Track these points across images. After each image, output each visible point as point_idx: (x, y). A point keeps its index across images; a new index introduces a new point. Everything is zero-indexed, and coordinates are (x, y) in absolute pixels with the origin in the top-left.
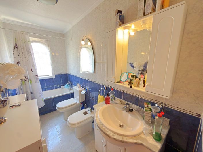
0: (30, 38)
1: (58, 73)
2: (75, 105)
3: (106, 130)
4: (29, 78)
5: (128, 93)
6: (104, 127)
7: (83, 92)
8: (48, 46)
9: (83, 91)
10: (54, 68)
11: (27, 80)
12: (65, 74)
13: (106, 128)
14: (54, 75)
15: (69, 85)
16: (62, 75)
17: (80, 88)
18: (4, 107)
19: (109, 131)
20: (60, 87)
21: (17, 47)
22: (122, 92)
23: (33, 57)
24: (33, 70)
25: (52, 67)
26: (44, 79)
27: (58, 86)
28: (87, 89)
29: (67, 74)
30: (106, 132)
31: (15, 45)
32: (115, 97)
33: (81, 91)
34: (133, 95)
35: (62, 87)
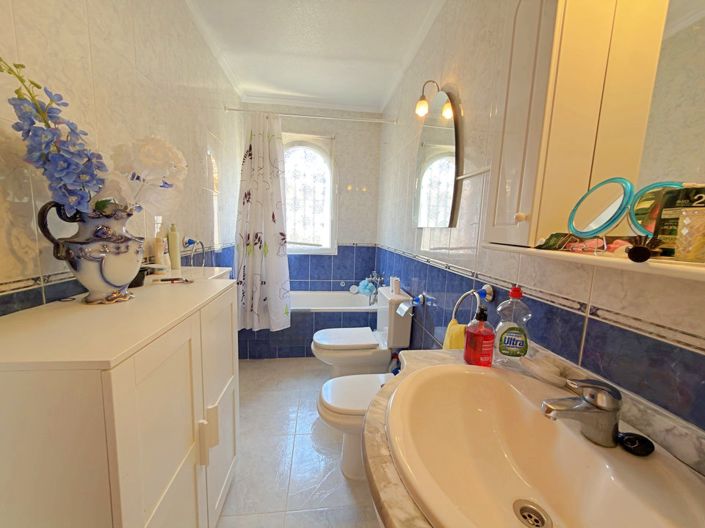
0: (283, 133)
1: (348, 242)
2: (370, 353)
3: (391, 472)
4: (263, 239)
5: (626, 323)
6: (384, 452)
7: (404, 308)
8: (331, 155)
9: (402, 305)
10: (339, 223)
11: (259, 245)
12: (369, 248)
13: (394, 459)
14: (336, 247)
15: (371, 284)
16: (360, 248)
17: (399, 294)
18: (118, 253)
19: (401, 490)
20: (347, 288)
21: (250, 155)
22: (583, 318)
23: (281, 181)
24: (276, 218)
25: (332, 222)
26: (308, 256)
27: (342, 284)
28: (418, 300)
29: (374, 248)
30: (379, 486)
31: (248, 148)
32: (531, 344)
33: (397, 305)
34: (670, 338)
35: (354, 288)
